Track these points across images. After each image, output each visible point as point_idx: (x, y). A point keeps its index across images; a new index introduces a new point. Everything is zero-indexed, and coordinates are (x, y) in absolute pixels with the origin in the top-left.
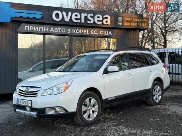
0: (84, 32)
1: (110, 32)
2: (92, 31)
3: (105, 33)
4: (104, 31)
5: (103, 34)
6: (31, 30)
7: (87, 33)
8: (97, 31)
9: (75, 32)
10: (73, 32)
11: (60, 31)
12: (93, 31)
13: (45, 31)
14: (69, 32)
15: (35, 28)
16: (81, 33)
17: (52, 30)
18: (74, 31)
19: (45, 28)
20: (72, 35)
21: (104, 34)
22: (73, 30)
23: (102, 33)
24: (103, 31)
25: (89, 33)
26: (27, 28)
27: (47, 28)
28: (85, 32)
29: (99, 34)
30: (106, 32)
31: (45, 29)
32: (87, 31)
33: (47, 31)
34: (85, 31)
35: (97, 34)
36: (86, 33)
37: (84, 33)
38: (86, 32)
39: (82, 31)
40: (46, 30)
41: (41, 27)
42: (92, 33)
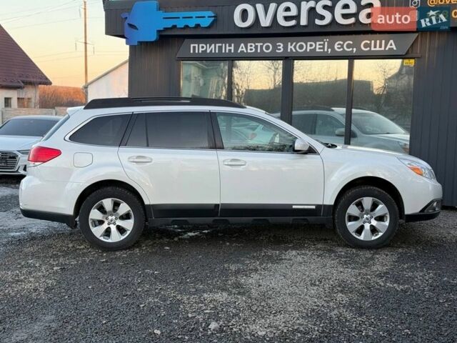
0: (318, 47)
1: (391, 41)
2: (339, 44)
3: (375, 47)
4: (373, 42)
6: (200, 52)
8: (351, 42)
9: (294, 51)
10: (289, 50)
11: (259, 51)
12: (342, 43)
13: (227, 51)
14: (280, 49)
15: (210, 47)
16: (308, 50)
17: (242, 48)
18: (292, 47)
19: (227, 45)
21: (373, 49)
22: (289, 44)
23: (366, 46)
24: (369, 42)
25: (330, 50)
26: (194, 48)
27: (233, 45)
30: (378, 42)
31: (228, 48)
32: (324, 45)
33: (232, 51)
34: (320, 45)
36: (322, 50)
37: (317, 50)
38: (321, 47)
39: (311, 45)
40: (230, 50)
41: (220, 45)
42: (339, 48)
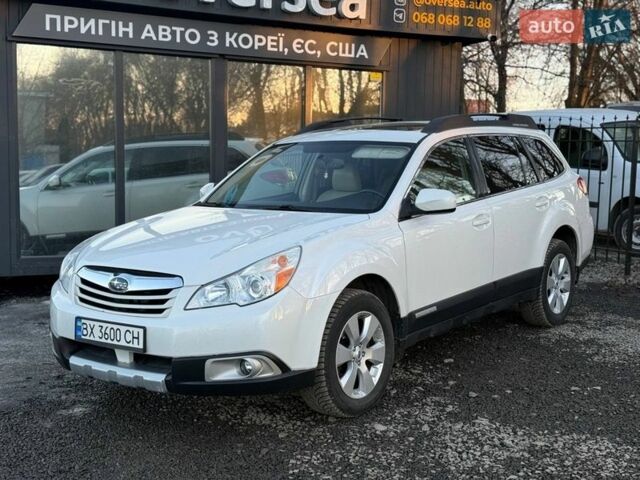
0: (270, 44)
1: (362, 47)
2: (298, 43)
3: (344, 52)
4: (341, 44)
5: (336, 54)
7: (281, 50)
8: (314, 42)
9: (235, 45)
10: (228, 45)
11: (178, 40)
12: (302, 42)
14: (213, 41)
16: (256, 48)
17: (148, 32)
18: (232, 40)
19: (121, 24)
20: (223, 56)
21: (341, 54)
22: (228, 34)
23: (334, 49)
24: (336, 44)
25: (286, 50)
26: (53, 22)
27: (131, 25)
28: (272, 46)
29: (324, 53)
30: (347, 45)
31: (121, 29)
32: (278, 41)
33: (131, 36)
34: (272, 41)
35: (314, 52)
36: (276, 50)
37: (269, 48)
38: (275, 44)
39: (260, 40)
40: (126, 34)
41: (108, 22)
42: (298, 48)
